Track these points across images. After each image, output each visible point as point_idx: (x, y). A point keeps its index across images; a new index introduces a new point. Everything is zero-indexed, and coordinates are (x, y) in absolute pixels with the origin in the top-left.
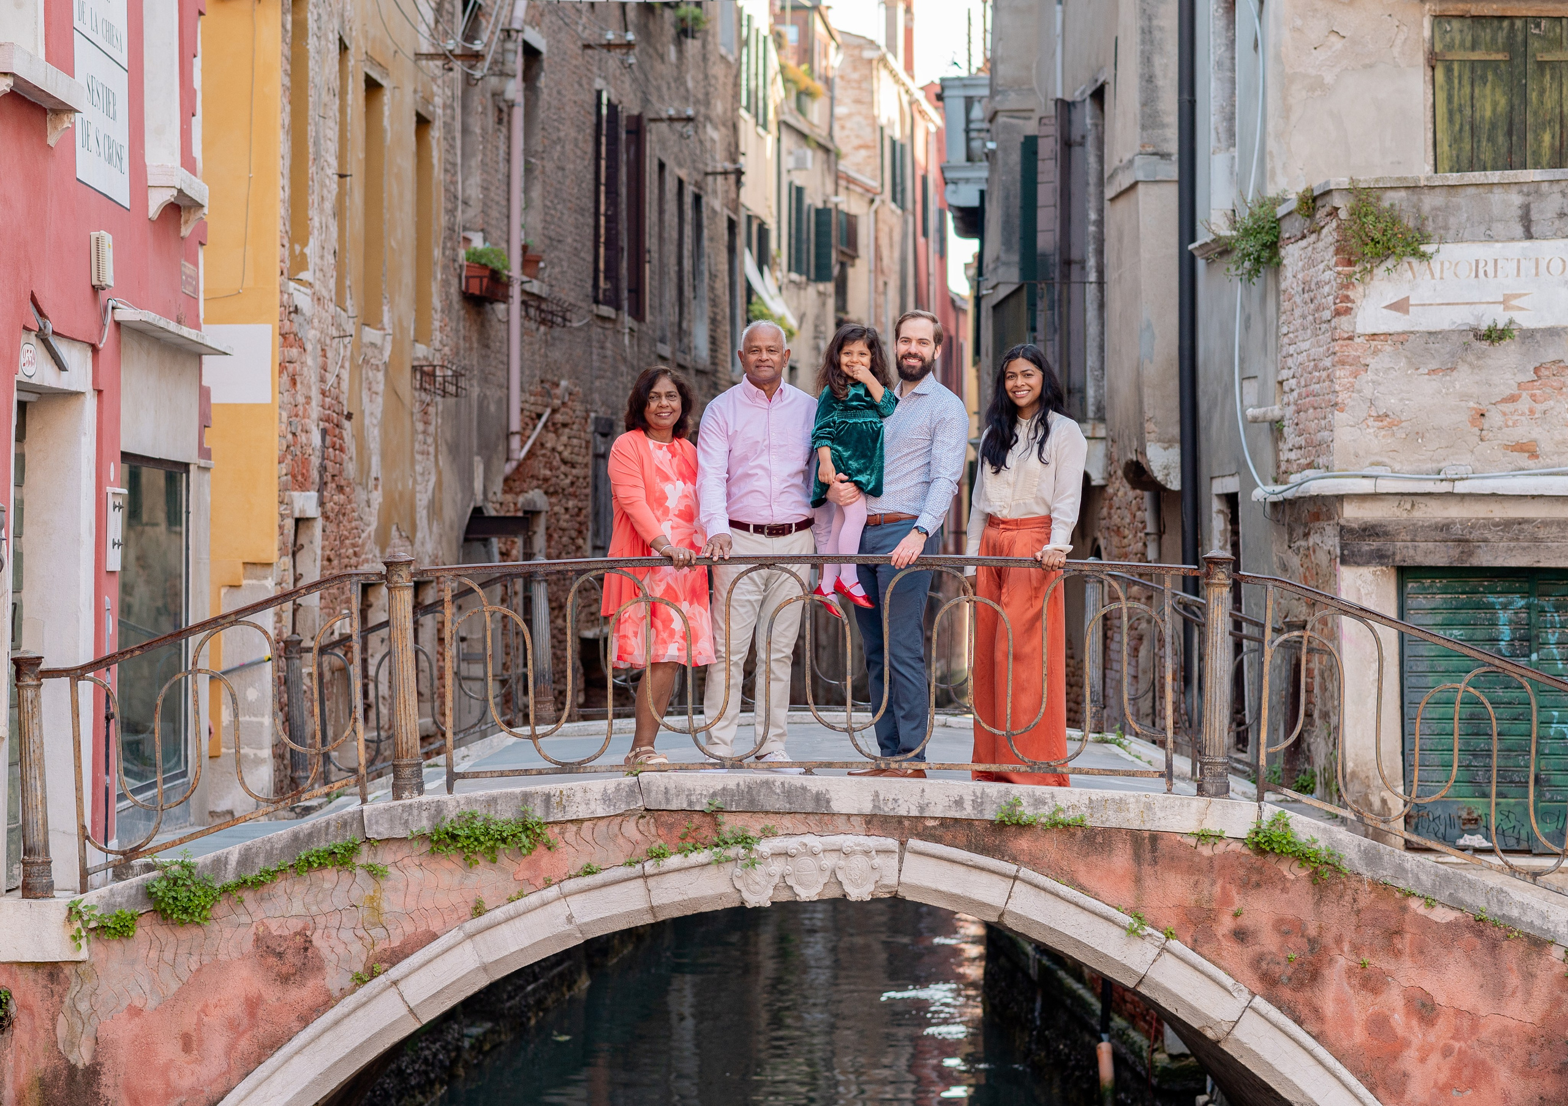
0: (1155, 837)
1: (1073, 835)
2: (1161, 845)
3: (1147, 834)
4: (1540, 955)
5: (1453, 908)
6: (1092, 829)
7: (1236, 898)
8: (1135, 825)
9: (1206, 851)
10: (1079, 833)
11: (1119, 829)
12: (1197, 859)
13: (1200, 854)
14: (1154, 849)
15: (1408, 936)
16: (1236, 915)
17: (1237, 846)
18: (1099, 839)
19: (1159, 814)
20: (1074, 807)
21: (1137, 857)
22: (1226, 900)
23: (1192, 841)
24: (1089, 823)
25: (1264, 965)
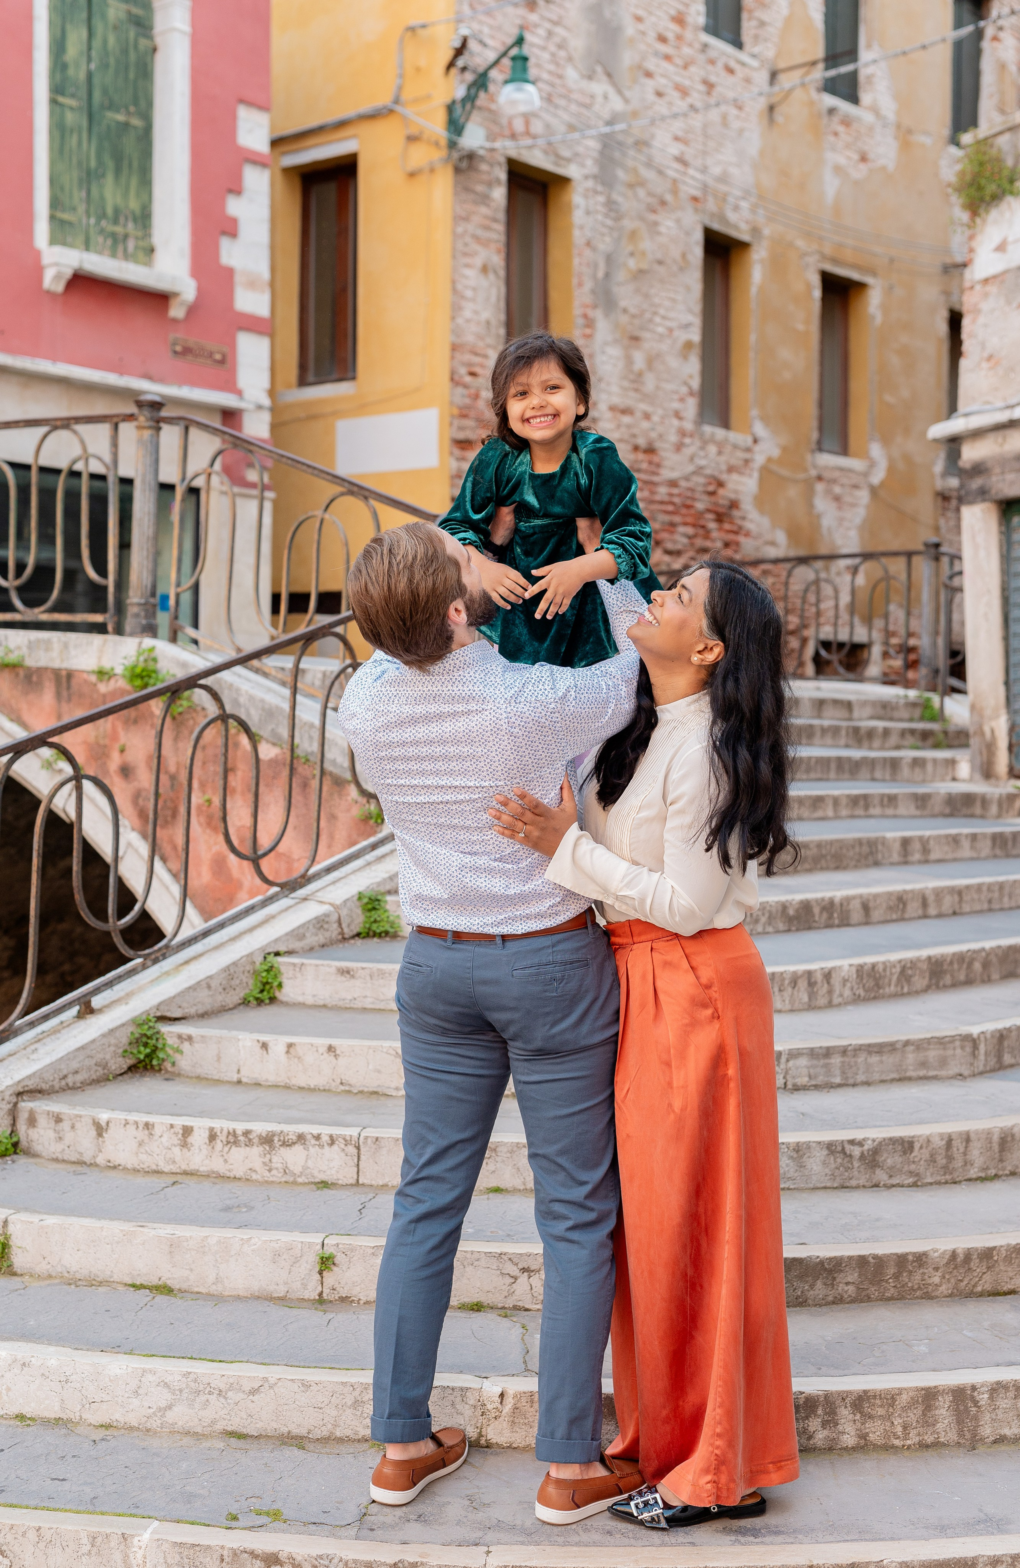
0: (70, 675)
1: (17, 675)
2: (74, 682)
3: (64, 673)
4: (340, 795)
5: (274, 744)
6: (29, 668)
7: (122, 733)
8: (56, 664)
9: (103, 688)
10: (22, 673)
11: (46, 669)
12: (95, 696)
13: (97, 691)
14: (69, 687)
15: (239, 773)
16: (122, 751)
17: (122, 683)
18: (34, 678)
19: (73, 652)
20: (19, 648)
21: (58, 695)
22: (114, 737)
23: (93, 678)
24: (30, 662)
25: (141, 801)
